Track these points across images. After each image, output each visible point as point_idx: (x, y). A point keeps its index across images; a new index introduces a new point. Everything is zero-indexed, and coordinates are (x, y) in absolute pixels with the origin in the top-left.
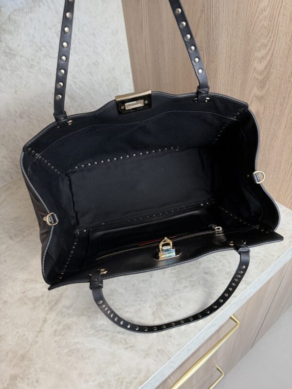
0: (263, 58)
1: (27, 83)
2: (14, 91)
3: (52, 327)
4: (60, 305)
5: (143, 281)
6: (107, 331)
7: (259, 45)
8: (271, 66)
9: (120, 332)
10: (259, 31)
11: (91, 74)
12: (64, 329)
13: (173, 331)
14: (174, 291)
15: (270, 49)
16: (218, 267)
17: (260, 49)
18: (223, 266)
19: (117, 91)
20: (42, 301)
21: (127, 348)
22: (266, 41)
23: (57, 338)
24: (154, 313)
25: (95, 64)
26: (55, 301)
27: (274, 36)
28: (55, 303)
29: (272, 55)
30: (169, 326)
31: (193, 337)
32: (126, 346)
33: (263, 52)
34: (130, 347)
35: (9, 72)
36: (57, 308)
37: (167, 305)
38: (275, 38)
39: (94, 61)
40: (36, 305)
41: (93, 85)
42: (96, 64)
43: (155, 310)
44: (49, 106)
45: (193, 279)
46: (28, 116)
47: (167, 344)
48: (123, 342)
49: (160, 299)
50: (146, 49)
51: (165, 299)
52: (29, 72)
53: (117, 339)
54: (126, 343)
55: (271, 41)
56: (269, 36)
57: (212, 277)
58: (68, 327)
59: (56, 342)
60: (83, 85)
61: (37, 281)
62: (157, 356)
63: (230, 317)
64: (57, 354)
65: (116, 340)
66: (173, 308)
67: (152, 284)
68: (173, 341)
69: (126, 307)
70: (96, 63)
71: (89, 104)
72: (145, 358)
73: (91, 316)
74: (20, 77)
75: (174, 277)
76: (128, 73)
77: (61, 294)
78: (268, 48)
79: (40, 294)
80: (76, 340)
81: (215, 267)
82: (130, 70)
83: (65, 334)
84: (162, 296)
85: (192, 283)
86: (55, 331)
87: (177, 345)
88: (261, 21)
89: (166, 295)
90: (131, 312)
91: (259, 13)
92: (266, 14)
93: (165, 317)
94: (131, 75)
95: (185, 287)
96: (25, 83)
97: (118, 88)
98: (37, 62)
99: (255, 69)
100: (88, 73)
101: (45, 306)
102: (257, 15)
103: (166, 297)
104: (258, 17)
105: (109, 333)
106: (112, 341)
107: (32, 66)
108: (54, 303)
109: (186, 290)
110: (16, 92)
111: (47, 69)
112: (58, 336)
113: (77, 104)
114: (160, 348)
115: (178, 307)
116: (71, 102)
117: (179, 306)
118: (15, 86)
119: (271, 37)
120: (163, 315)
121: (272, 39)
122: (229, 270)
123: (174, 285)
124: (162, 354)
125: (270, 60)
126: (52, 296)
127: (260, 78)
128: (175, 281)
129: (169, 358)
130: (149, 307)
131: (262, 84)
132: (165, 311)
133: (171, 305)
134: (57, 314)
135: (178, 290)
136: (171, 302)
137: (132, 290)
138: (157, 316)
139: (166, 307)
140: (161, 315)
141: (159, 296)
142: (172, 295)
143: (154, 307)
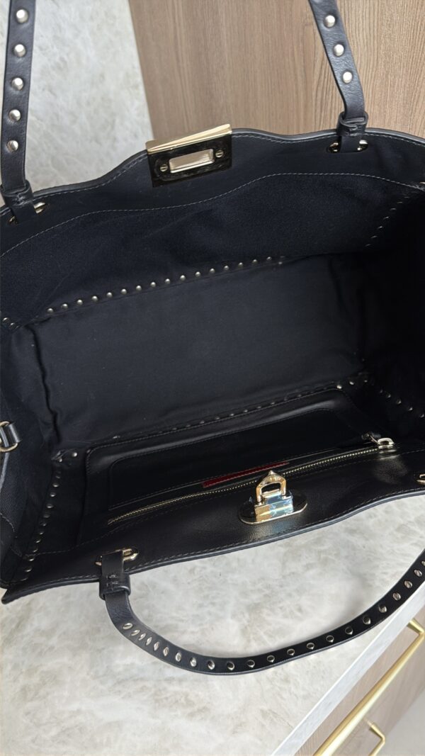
3: (15, 680)
4: (29, 629)
6: (142, 679)
9: (173, 678)
11: (51, 91)
12: (44, 684)
13: (292, 666)
14: (284, 577)
16: (375, 516)
19: (113, 127)
21: (192, 715)
23: (29, 705)
24: (244, 631)
25: (60, 68)
26: (17, 621)
28: (18, 626)
30: (281, 655)
31: (338, 678)
32: (189, 710)
34: (200, 711)
36: (23, 637)
37: (272, 610)
39: (57, 59)
41: (57, 115)
43: (246, 623)
45: (326, 547)
47: (282, 698)
48: (183, 700)
49: (255, 598)
50: (175, 28)
51: (266, 596)
53: (168, 695)
54: (189, 703)
57: (367, 539)
58: (53, 678)
59: (27, 714)
62: (263, 726)
63: (407, 624)
64: (33, 741)
65: (167, 698)
66: (285, 617)
67: (235, 564)
68: (293, 689)
69: (182, 621)
70: (62, 65)
71: (50, 162)
72: (234, 732)
73: (103, 649)
80: (75, 706)
83: (48, 694)
84: (260, 590)
85: (323, 556)
86: (24, 690)
87: (305, 697)
89: (268, 587)
93: (270, 636)
95: (308, 567)
97: (114, 121)
100: (43, 90)
103: (267, 592)
105: (148, 684)
106: (157, 701)
108: (13, 626)
109: (312, 572)
112: (32, 700)
114: (265, 708)
115: (298, 614)
117: (300, 610)
120: (265, 633)
122: (402, 521)
123: (284, 564)
124: (272, 720)
128: (285, 554)
129: (290, 728)
130: (234, 616)
132: (269, 624)
133: (281, 608)
134: (24, 649)
135: (293, 573)
136: (280, 602)
137: (189, 583)
138: (252, 636)
139: (269, 615)
140: (262, 633)
141: (252, 591)
142: (281, 586)
143: (244, 616)
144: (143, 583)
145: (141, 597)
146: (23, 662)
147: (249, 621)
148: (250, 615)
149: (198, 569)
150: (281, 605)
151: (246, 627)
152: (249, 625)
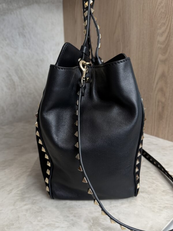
0: (163, 32)
7: (159, 25)
8: (170, 36)
10: (159, 16)
15: (168, 26)
16: (152, 187)
17: (161, 28)
18: (157, 186)
22: (164, 21)
27: (170, 15)
29: (170, 28)
33: (163, 28)
38: (171, 17)
39: (41, 58)
42: (42, 61)
55: (168, 19)
56: (167, 16)
69: (58, 222)
78: (166, 25)
81: (150, 187)
88: (160, 10)
91: (158, 5)
92: (162, 5)
99: (158, 41)
102: (156, 7)
104: (158, 8)
109: (124, 206)
111: (7, 54)
113: (24, 85)
119: (168, 17)
121: (168, 18)
125: (169, 33)
127: (163, 46)
130: (85, 221)
131: (165, 50)
137: (63, 208)
139: (103, 221)
141: (95, 212)
143: (90, 222)
145: (38, 212)
151: (91, 226)
152: (93, 225)
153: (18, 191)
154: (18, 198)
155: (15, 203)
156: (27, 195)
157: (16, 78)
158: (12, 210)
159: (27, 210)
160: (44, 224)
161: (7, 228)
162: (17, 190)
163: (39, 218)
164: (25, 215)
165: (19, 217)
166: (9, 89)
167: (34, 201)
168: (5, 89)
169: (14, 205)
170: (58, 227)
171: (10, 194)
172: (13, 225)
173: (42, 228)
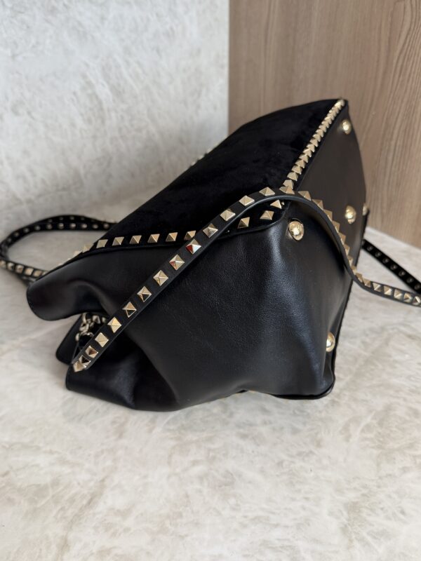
1: (38, 43)
2: (10, 54)
4: (101, 507)
5: (300, 454)
11: (158, 51)
14: (381, 478)
19: (199, 96)
20: (53, 496)
24: (344, 530)
26: (89, 497)
28: (89, 502)
35: (8, 12)
36: (94, 514)
37: (373, 511)
39: (168, 27)
40: (39, 506)
41: (159, 74)
42: (170, 35)
43: (346, 522)
44: (73, 100)
46: (29, 113)
49: (351, 496)
51: (363, 495)
52: (47, 21)
60: (140, 71)
61: (38, 448)
66: (388, 518)
67: (325, 462)
69: (273, 513)
71: (145, 112)
73: (186, 536)
74: (28, 27)
75: (373, 448)
76: (222, 67)
77: (103, 481)
79: (48, 479)
82: (226, 61)
84: (356, 489)
85: (418, 460)
89: (365, 487)
90: (287, 527)
93: (375, 538)
94: (226, 71)
95: (405, 470)
96: (33, 41)
97: (201, 91)
98: (65, 5)
100: (153, 49)
101: (62, 509)
103: (365, 491)
107: (53, 11)
108: (85, 502)
109: (410, 475)
110: (14, 56)
111: (80, 24)
113: (124, 106)
115: (402, 516)
116: (114, 101)
117: (403, 512)
118: (15, 43)
120: (368, 534)
123: (378, 465)
126: (79, 484)
128: (378, 456)
130: (331, 514)
132: (371, 525)
133: (382, 509)
134: (96, 528)
135: (390, 475)
136: (380, 503)
137: (278, 476)
138: (354, 537)
139: (370, 515)
140: (364, 534)
141: (347, 489)
142: (379, 487)
143: (342, 514)
144: (227, 471)
145: (226, 485)
146: (94, 542)
147: (349, 520)
148: (348, 513)
149: (285, 463)
150: (381, 506)
151: (346, 526)
152: (349, 524)
153: (168, 423)
154: (173, 443)
155: (170, 456)
156: (191, 436)
157: (104, 92)
158: (169, 477)
159: (201, 478)
160: (245, 517)
161: (171, 524)
162: (166, 421)
163: (232, 501)
164: (200, 491)
165: (187, 496)
166: (89, 121)
167: (211, 454)
168: (79, 122)
169: (169, 463)
170: (277, 525)
171: (154, 432)
172: (180, 515)
173: (245, 526)
